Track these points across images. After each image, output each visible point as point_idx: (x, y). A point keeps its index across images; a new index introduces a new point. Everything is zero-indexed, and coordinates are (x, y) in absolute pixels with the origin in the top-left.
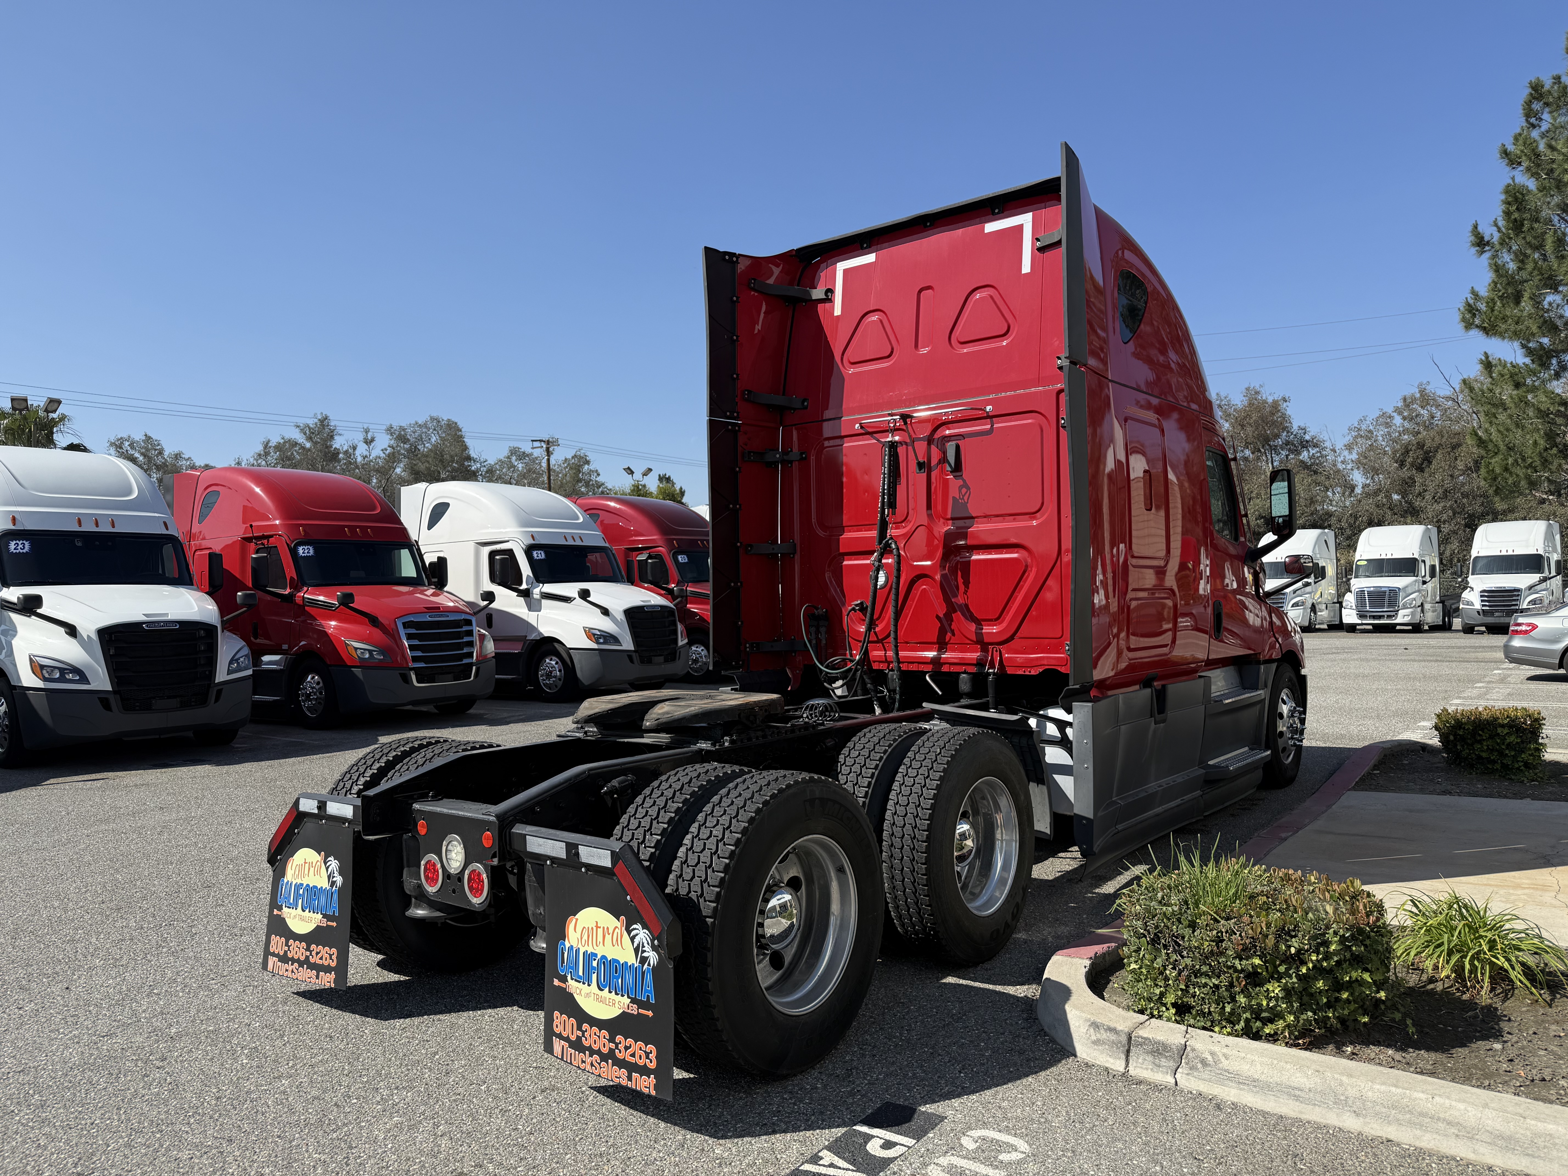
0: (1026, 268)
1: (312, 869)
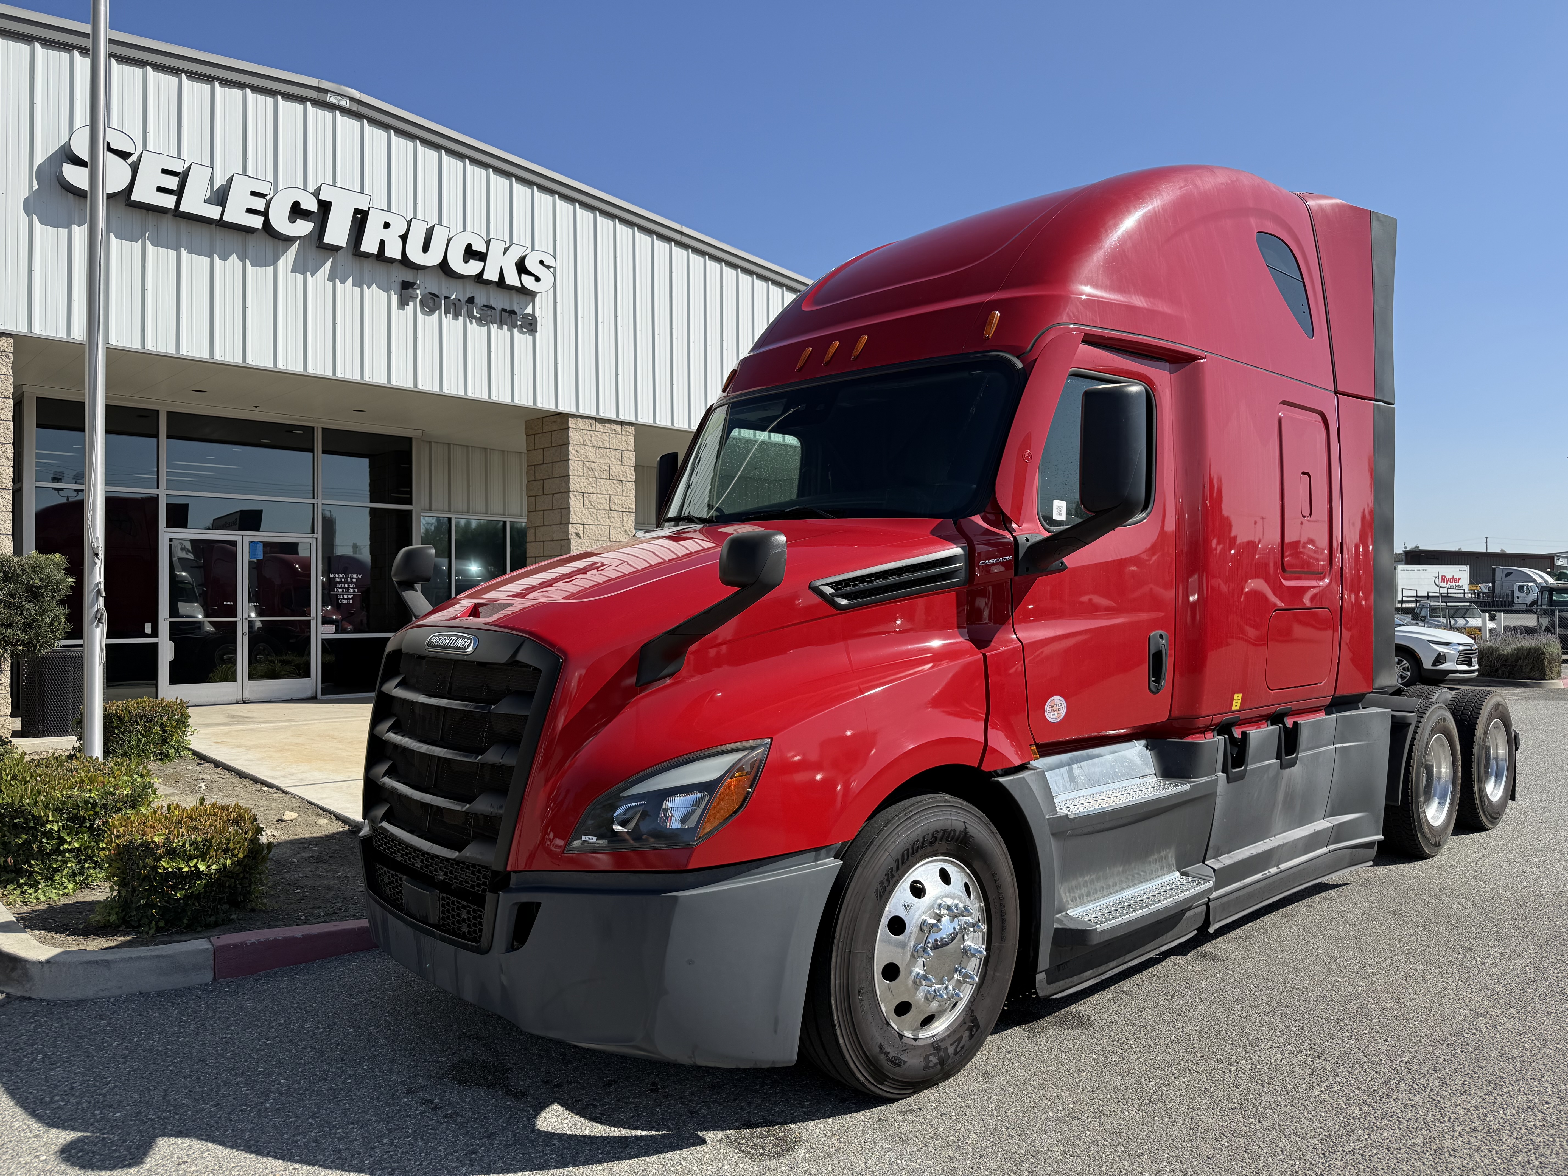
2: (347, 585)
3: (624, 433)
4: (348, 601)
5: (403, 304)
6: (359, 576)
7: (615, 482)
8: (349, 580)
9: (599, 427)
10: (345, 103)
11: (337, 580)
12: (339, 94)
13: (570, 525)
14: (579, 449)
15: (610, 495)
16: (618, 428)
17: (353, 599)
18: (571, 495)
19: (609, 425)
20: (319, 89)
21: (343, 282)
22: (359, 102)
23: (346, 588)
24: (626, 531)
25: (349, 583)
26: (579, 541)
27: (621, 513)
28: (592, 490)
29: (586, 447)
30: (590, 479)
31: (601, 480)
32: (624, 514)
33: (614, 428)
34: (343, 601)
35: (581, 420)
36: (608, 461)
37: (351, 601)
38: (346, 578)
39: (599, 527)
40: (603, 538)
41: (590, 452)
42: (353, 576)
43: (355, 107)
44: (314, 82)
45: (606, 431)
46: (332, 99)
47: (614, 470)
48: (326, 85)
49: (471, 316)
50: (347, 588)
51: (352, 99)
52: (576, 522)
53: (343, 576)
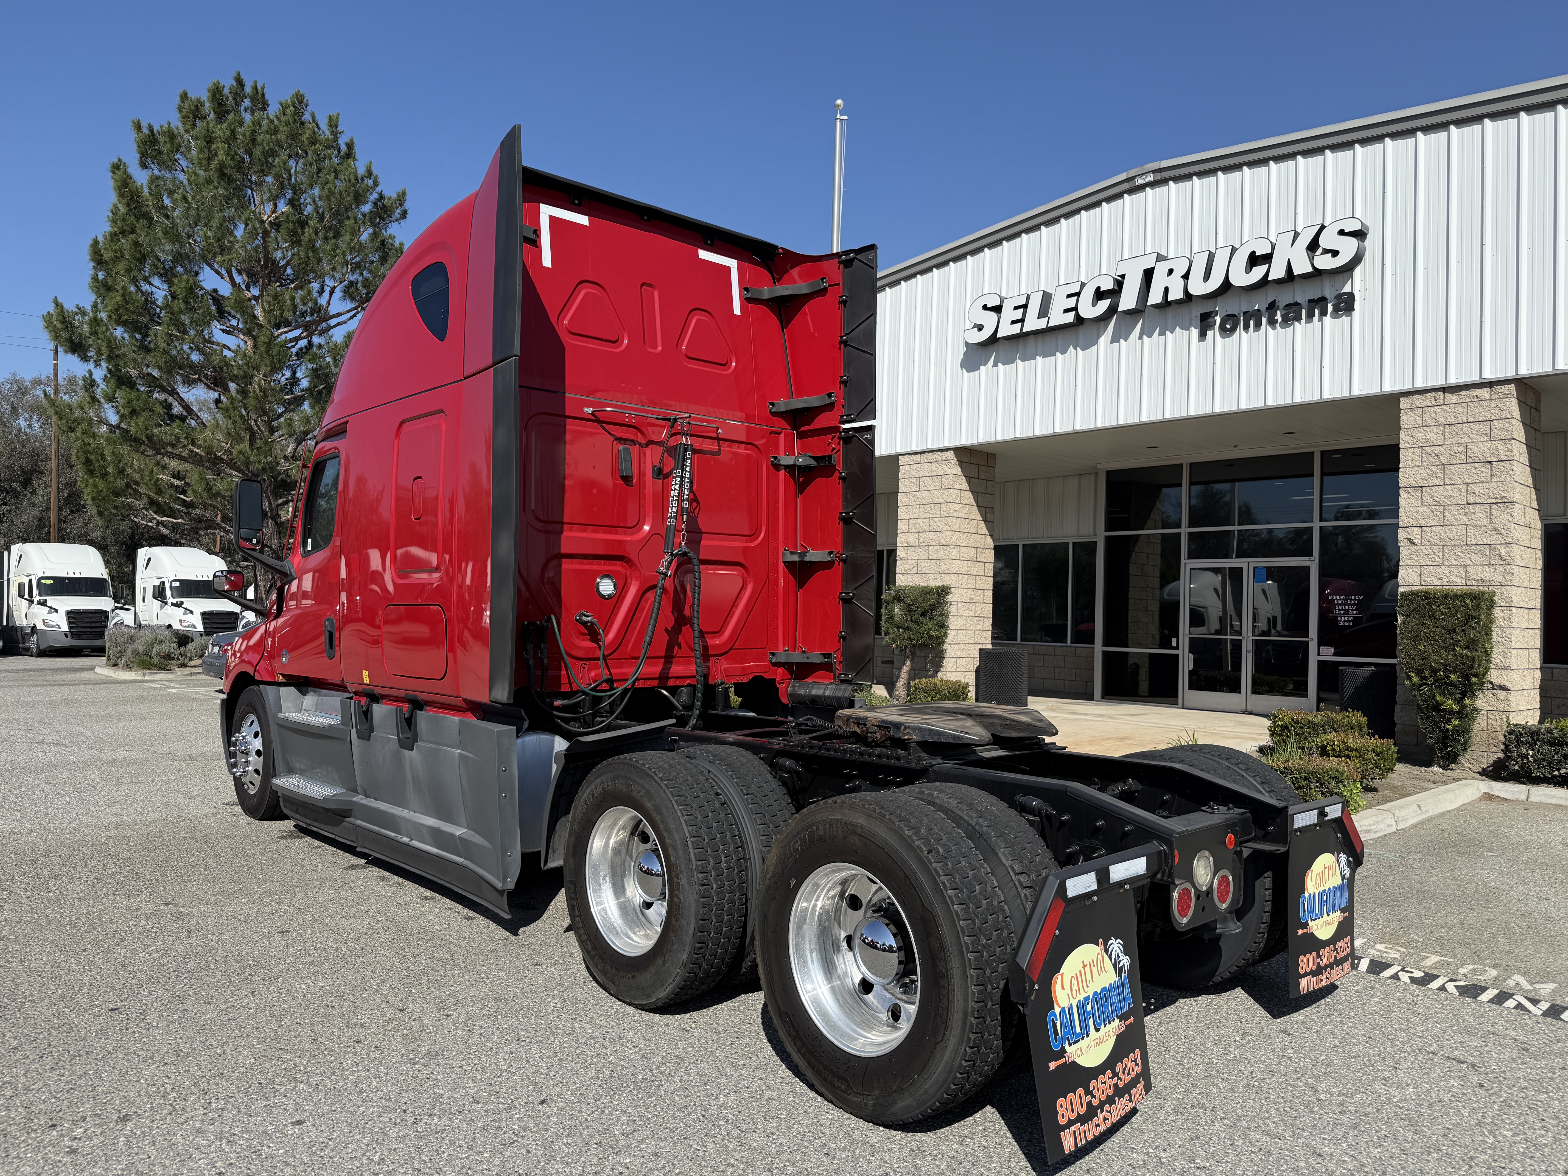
0: (737, 311)
1: (1094, 969)
2: (1347, 607)
3: (1494, 396)
4: (1348, 624)
5: (1203, 335)
6: (1361, 598)
7: (1476, 465)
8: (1350, 602)
9: (1452, 398)
10: (1150, 178)
11: (1336, 602)
12: (1143, 174)
13: (1400, 530)
14: (1414, 434)
15: (1467, 484)
16: (1485, 393)
17: (1353, 621)
18: (1402, 492)
19: (1467, 392)
20: (1128, 180)
21: (1150, 336)
22: (1160, 170)
23: (1346, 610)
24: (1496, 529)
25: (1349, 605)
26: (1413, 548)
27: (1487, 506)
28: (1436, 482)
29: (1426, 429)
30: (1433, 468)
31: (1452, 467)
32: (1494, 506)
33: (1475, 393)
34: (1343, 624)
35: (1419, 397)
36: (1465, 439)
37: (1351, 624)
38: (1346, 600)
39: (1447, 528)
40: (1453, 542)
41: (1433, 434)
42: (1353, 597)
43: (1158, 177)
44: (1123, 176)
45: (1462, 401)
46: (1139, 181)
47: (1476, 450)
48: (1132, 173)
49: (1272, 322)
50: (1348, 610)
51: (1154, 172)
52: (1408, 525)
53: (1343, 597)
